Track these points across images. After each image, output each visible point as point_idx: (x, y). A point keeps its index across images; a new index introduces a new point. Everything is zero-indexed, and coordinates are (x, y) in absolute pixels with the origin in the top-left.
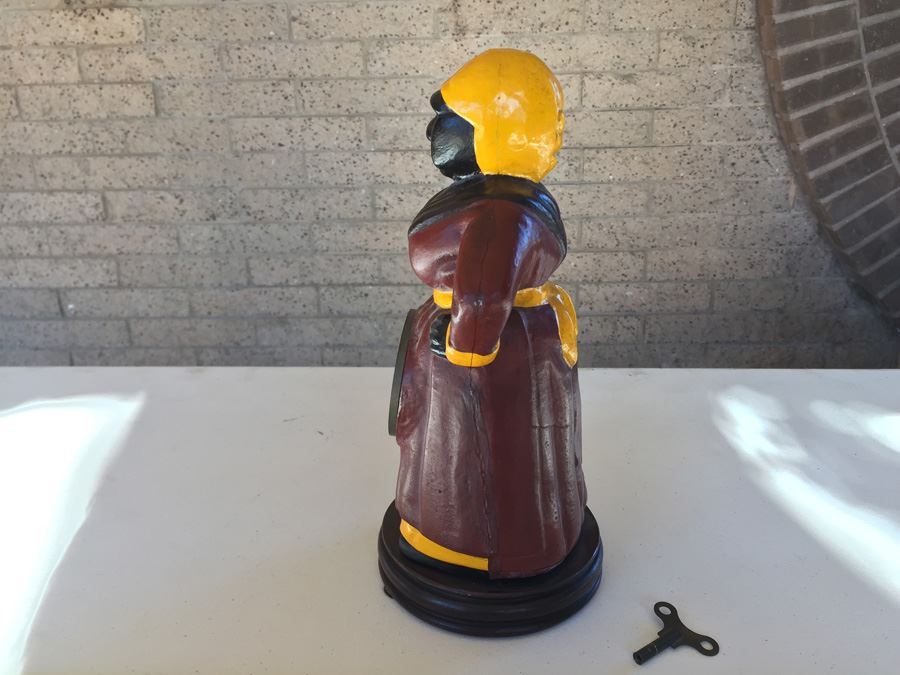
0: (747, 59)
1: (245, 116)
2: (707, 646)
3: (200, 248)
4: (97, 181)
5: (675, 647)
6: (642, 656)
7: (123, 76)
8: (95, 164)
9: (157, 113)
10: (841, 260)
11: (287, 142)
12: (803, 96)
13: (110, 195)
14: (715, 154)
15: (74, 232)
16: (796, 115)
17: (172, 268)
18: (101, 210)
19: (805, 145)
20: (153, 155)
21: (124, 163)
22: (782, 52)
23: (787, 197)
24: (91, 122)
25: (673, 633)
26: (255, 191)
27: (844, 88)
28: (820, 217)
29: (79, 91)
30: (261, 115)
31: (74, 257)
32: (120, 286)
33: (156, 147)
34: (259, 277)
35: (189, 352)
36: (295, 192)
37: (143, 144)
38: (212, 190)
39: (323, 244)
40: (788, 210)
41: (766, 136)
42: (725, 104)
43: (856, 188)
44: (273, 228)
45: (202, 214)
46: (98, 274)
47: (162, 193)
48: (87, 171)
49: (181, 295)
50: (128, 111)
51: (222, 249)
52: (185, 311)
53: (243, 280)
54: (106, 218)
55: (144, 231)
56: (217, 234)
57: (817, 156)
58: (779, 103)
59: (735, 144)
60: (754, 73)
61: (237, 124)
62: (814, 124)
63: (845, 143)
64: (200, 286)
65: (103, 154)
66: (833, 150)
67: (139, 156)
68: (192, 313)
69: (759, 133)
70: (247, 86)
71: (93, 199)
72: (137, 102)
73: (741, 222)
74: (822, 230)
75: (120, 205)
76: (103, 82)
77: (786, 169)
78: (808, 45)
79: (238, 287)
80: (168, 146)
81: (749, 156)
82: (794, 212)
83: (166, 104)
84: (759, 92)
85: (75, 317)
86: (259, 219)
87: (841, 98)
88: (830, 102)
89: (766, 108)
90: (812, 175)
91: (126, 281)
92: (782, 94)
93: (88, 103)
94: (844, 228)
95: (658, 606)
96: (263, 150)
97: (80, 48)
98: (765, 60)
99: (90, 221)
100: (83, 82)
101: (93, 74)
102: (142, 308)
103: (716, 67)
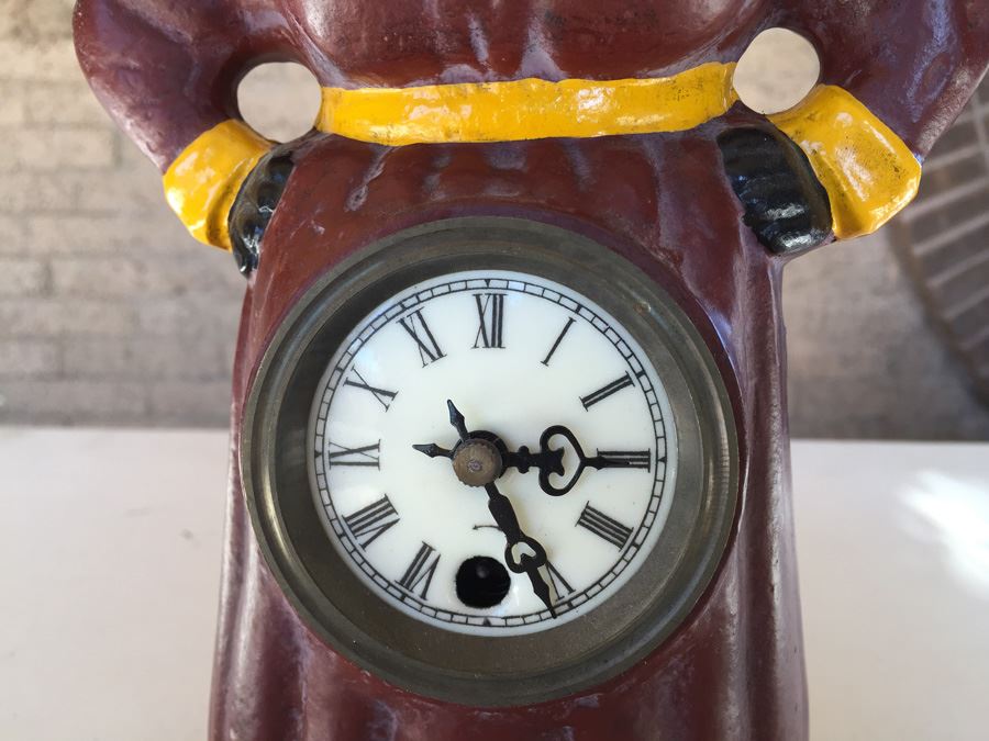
8: (40, 224)
10: (957, 358)
13: (56, 264)
20: (108, 214)
21: (72, 224)
23: (886, 280)
24: (38, 174)
28: (928, 303)
31: (7, 338)
32: (61, 375)
37: (96, 200)
40: (889, 294)
48: (27, 232)
55: (92, 307)
64: (161, 377)
65: (49, 213)
66: (943, 221)
71: (33, 266)
74: (933, 320)
75: (66, 275)
76: (53, 125)
79: (207, 379)
90: (918, 251)
91: (71, 369)
93: (34, 150)
94: (961, 316)
97: (28, 84)
100: (30, 124)
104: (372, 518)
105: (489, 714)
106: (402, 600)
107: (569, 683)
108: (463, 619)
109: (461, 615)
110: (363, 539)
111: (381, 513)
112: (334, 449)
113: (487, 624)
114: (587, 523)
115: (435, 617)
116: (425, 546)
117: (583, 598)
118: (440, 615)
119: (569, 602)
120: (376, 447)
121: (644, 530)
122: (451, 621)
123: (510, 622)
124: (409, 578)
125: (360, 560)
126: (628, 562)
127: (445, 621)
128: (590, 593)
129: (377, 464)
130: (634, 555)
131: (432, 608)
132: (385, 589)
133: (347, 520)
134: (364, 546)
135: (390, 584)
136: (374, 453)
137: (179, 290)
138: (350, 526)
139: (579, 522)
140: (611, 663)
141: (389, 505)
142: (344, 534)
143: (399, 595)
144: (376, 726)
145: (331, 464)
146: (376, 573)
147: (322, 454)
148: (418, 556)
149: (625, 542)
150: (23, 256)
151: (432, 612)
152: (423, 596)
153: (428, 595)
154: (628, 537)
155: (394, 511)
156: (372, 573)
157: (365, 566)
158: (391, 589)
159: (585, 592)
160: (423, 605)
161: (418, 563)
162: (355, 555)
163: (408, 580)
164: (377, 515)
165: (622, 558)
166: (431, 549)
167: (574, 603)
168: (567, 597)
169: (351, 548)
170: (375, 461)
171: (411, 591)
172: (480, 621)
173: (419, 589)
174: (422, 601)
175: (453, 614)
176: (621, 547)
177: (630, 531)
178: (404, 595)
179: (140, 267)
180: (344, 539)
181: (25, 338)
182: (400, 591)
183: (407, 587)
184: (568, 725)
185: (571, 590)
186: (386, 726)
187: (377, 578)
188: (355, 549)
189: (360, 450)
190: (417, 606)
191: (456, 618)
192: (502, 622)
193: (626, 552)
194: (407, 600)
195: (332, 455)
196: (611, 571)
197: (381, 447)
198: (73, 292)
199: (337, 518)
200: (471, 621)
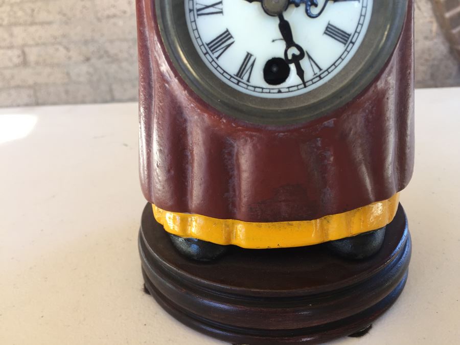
3: (81, 79)
4: (19, 41)
8: (17, 30)
11: (128, 10)
13: (27, 50)
15: (8, 73)
17: (67, 92)
18: (22, 58)
20: (49, 23)
21: (32, 29)
23: (431, 31)
24: (12, 5)
26: (111, 42)
28: (451, 42)
31: (9, 88)
32: (38, 104)
33: (51, 18)
34: (118, 95)
37: (42, 16)
38: (86, 43)
44: (124, 65)
45: (81, 58)
47: (57, 46)
48: (12, 35)
51: (95, 80)
53: (108, 98)
54: (25, 63)
55: (48, 70)
56: (91, 70)
64: (84, 102)
65: (20, 24)
67: (42, 24)
71: (17, 52)
74: (452, 50)
75: (32, 56)
79: (105, 101)
80: (58, 17)
82: (435, 40)
86: (115, 59)
90: (448, 15)
91: (40, 101)
96: (114, 16)
99: (16, 66)
104: (221, 42)
105: (282, 134)
106: (238, 84)
107: (323, 110)
108: (268, 91)
109: (267, 89)
110: (217, 54)
111: (225, 39)
112: (199, 7)
113: (280, 92)
114: (328, 33)
115: (254, 91)
116: (248, 54)
117: (326, 73)
118: (257, 89)
119: (319, 76)
120: (221, 3)
121: (357, 34)
122: (262, 92)
123: (291, 89)
124: (240, 72)
125: (216, 66)
126: (349, 52)
127: (259, 92)
128: (330, 70)
129: (221, 12)
130: (351, 48)
131: (253, 86)
132: (229, 80)
133: (208, 45)
134: (217, 58)
135: (231, 77)
136: (220, 6)
137: (88, 59)
138: (210, 48)
139: (325, 33)
140: (344, 98)
141: (229, 34)
142: (207, 53)
143: (236, 81)
144: (226, 151)
145: (198, 15)
146: (224, 71)
147: (193, 10)
148: (245, 60)
149: (347, 41)
150: (11, 47)
151: (253, 89)
152: (248, 81)
153: (251, 80)
154: (348, 38)
155: (231, 37)
156: (222, 72)
157: (219, 69)
158: (232, 79)
159: (327, 70)
160: (248, 86)
161: (245, 63)
162: (213, 63)
163: (240, 73)
164: (223, 40)
165: (346, 50)
166: (251, 55)
167: (322, 76)
168: (319, 73)
169: (211, 60)
170: (221, 10)
171: (242, 79)
172: (276, 91)
173: (246, 77)
174: (248, 83)
175: (263, 88)
176: (345, 44)
177: (349, 35)
178: (239, 81)
179: (68, 49)
180: (207, 55)
181: (18, 87)
182: (237, 80)
183: (240, 77)
184: (318, 137)
185: (320, 69)
186: (231, 151)
187: (225, 74)
188: (213, 60)
189: (213, 6)
190: (245, 86)
191: (264, 91)
192: (287, 90)
193: (348, 46)
194: (240, 84)
195: (198, 10)
196: (340, 57)
197: (223, 2)
198: (37, 63)
199: (203, 45)
200: (272, 91)
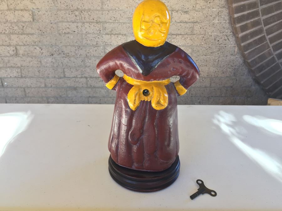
0: (224, 7)
1: (63, 22)
2: (213, 193)
3: (48, 65)
4: (14, 43)
5: (203, 194)
6: (193, 197)
7: (22, 8)
8: (13, 37)
9: (33, 20)
10: (251, 72)
11: (76, 30)
12: (240, 19)
13: (18, 47)
14: (213, 37)
15: (6, 59)
16: (238, 25)
17: (39, 71)
18: (15, 52)
19: (240, 35)
20: (32, 34)
21: (22, 37)
22: (234, 5)
24: (12, 23)
25: (202, 189)
26: (66, 46)
27: (253, 17)
28: (244, 58)
29: (7, 13)
30: (68, 22)
31: (6, 67)
32: (22, 77)
33: (33, 31)
34: (67, 74)
35: (45, 99)
36: (79, 47)
37: (29, 30)
38: (52, 46)
39: (88, 64)
40: (235, 55)
41: (229, 32)
42: (216, 21)
43: (256, 49)
44: (72, 59)
45: (49, 54)
46: (15, 73)
47: (35, 47)
48: (10, 39)
49: (42, 80)
50: (24, 19)
51: (55, 65)
52: (43, 85)
53: (62, 76)
54: (17, 54)
55: (29, 59)
56: (53, 60)
57: (244, 38)
58: (233, 21)
59: (219, 34)
60: (225, 12)
61: (60, 24)
62: (243, 28)
63: (253, 34)
64: (48, 77)
65: (15, 34)
66: (249, 37)
67: (28, 34)
68: (46, 86)
69: (227, 31)
70: (63, 12)
71: (12, 48)
72: (27, 17)
73: (220, 59)
74: (245, 62)
75: (21, 51)
76: (15, 10)
77: (235, 43)
78: (242, 3)
79: (60, 78)
80: (37, 31)
81: (223, 38)
82: (236, 56)
83: (36, 17)
84: (227, 18)
85: (7, 87)
86: (67, 56)
87: (252, 20)
88: (249, 21)
89: (229, 23)
90: (242, 44)
91: (24, 76)
92: (234, 19)
93: (11, 17)
94: (252, 61)
95: (197, 181)
96: (68, 33)
98: (229, 8)
99: (12, 56)
100: (9, 10)
101: (12, 7)
102: (29, 84)
103: (214, 9)
150: (9, 45)
181: (11, 67)
198: (23, 55)
